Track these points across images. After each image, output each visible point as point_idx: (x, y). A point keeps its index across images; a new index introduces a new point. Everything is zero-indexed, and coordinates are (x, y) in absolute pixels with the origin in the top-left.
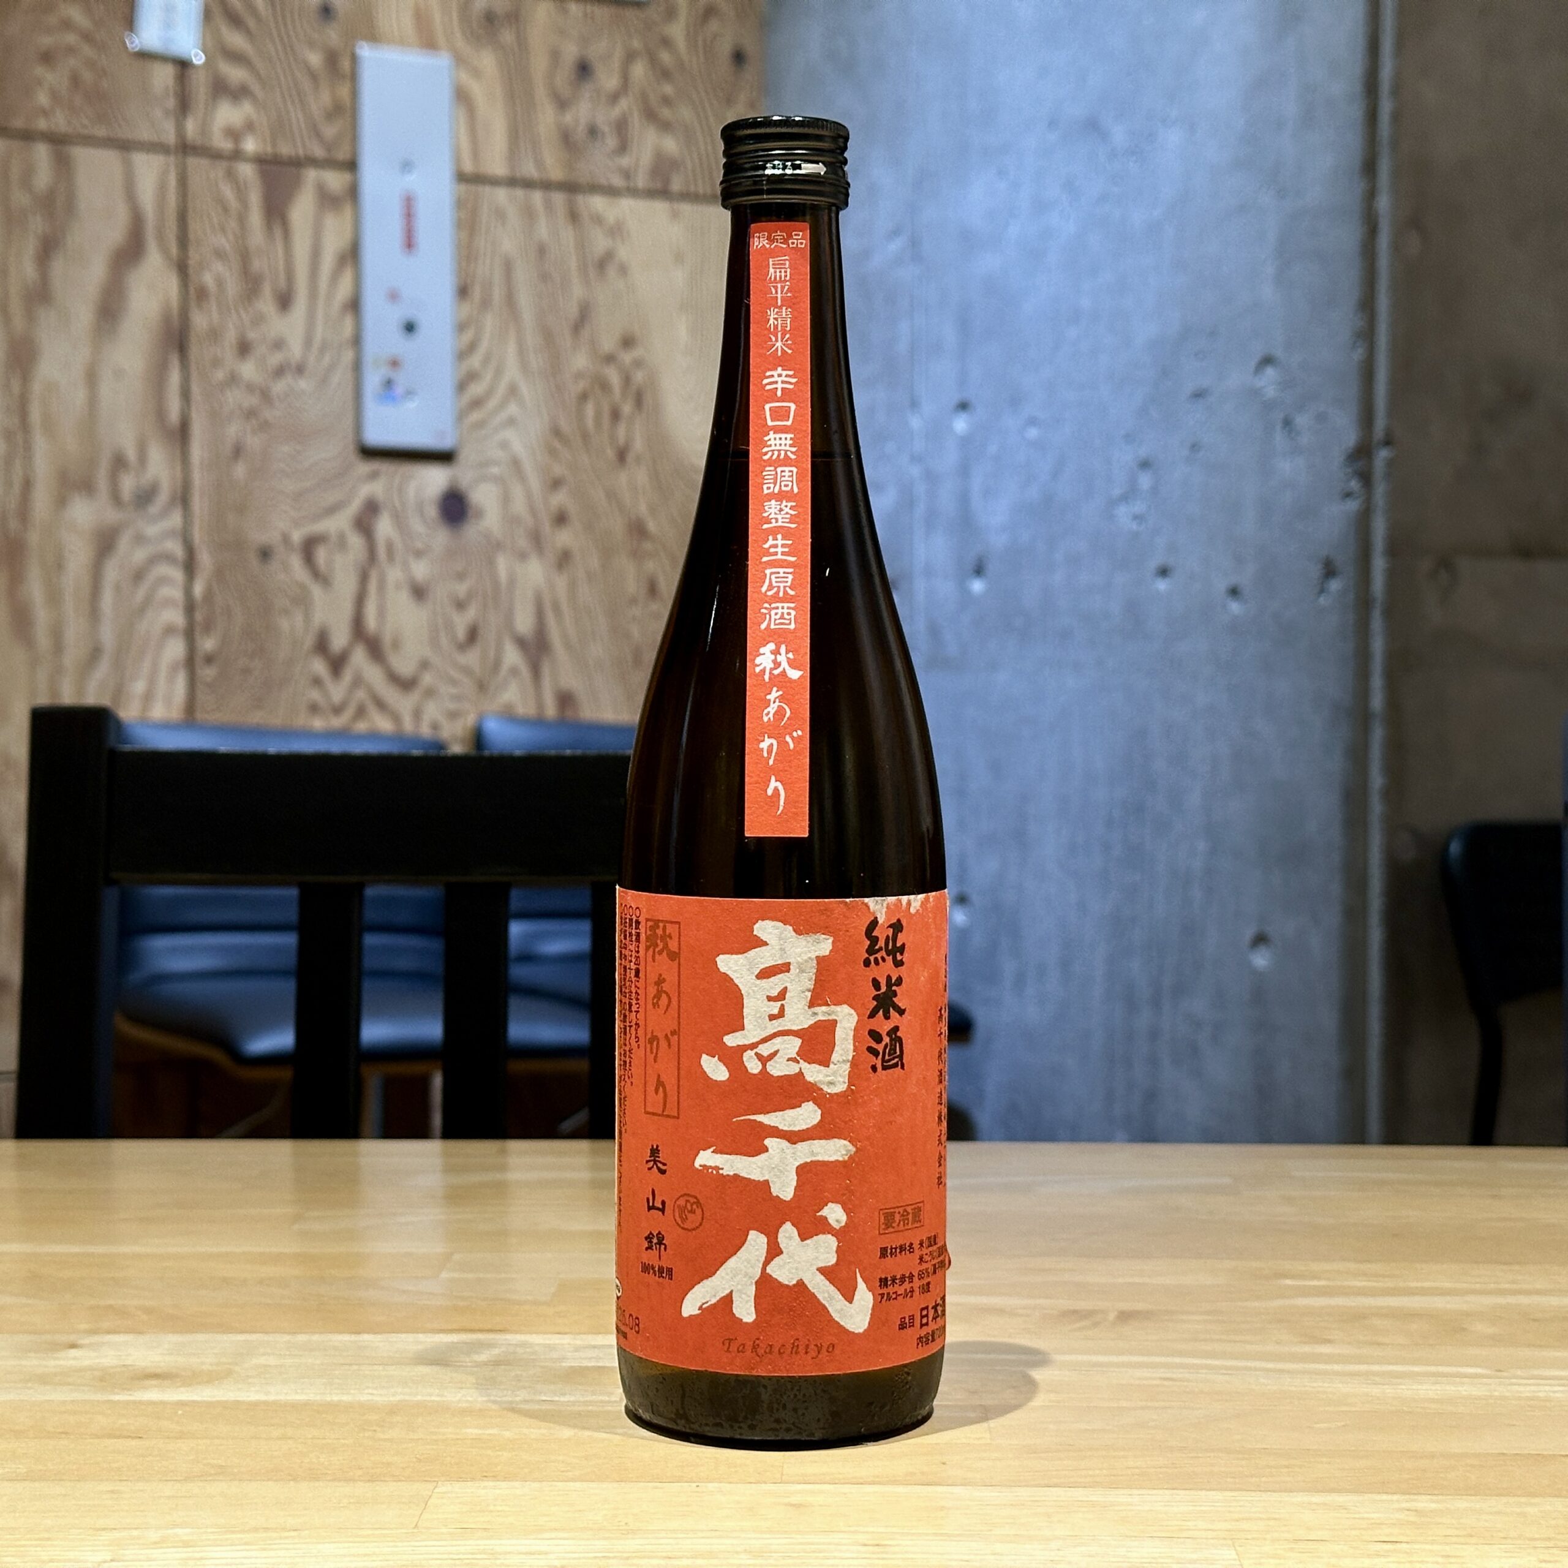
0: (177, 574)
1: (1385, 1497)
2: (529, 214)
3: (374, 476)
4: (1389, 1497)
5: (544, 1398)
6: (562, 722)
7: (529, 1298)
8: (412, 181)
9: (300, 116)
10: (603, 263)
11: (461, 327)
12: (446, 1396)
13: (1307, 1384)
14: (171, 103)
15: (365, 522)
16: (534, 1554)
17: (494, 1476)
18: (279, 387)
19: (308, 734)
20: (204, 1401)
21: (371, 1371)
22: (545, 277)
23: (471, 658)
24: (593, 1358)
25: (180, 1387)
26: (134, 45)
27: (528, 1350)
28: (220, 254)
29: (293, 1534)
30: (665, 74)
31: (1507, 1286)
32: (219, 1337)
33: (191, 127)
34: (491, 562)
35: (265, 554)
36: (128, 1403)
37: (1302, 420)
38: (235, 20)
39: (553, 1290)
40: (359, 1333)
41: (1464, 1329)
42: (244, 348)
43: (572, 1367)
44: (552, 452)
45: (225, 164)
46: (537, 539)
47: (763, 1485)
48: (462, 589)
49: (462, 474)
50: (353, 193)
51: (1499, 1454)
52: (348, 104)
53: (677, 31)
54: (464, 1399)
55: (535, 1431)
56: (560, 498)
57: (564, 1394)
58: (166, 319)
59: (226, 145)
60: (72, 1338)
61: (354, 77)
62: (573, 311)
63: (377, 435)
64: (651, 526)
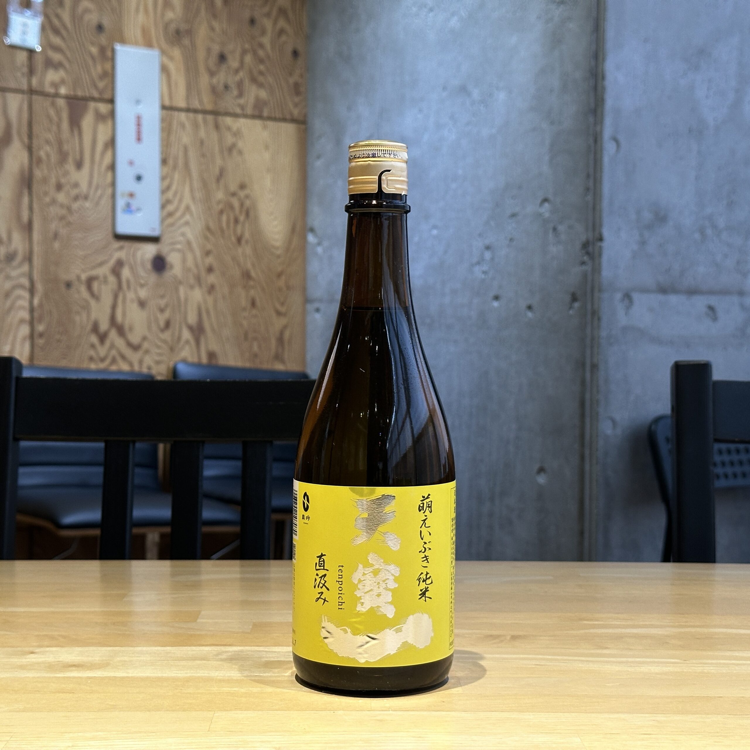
0: (26, 295)
1: (642, 715)
2: (196, 126)
3: (121, 248)
4: (644, 715)
5: (256, 675)
6: (209, 366)
7: (241, 630)
8: (141, 109)
9: (87, 77)
10: (231, 149)
11: (163, 178)
12: (211, 674)
13: (600, 667)
14: (25, 70)
15: (116, 271)
16: (265, 742)
17: (240, 709)
18: (76, 206)
19: (89, 371)
20: (100, 677)
21: (174, 663)
22: (203, 155)
23: (167, 336)
24: (276, 657)
25: (87, 670)
26: (8, 42)
27: (244, 653)
28: (48, 142)
29: (154, 734)
30: (261, 61)
31: (682, 624)
32: (100, 648)
33: (34, 81)
34: (177, 290)
35: (68, 285)
36: (64, 677)
37: (561, 228)
38: (56, 32)
39: (251, 627)
40: (165, 646)
41: (667, 643)
42: (59, 187)
43: (266, 661)
44: (206, 238)
45: (50, 99)
46: (198, 279)
47: (363, 712)
48: (162, 303)
49: (164, 248)
50: (112, 114)
51: (690, 697)
52: (110, 71)
53: (266, 40)
54: (219, 675)
55: (256, 689)
56: (209, 260)
57: (265, 673)
58: (22, 172)
59: (52, 91)
60: (31, 649)
61: (113, 59)
62: (217, 171)
63: (123, 228)
64: (253, 274)
